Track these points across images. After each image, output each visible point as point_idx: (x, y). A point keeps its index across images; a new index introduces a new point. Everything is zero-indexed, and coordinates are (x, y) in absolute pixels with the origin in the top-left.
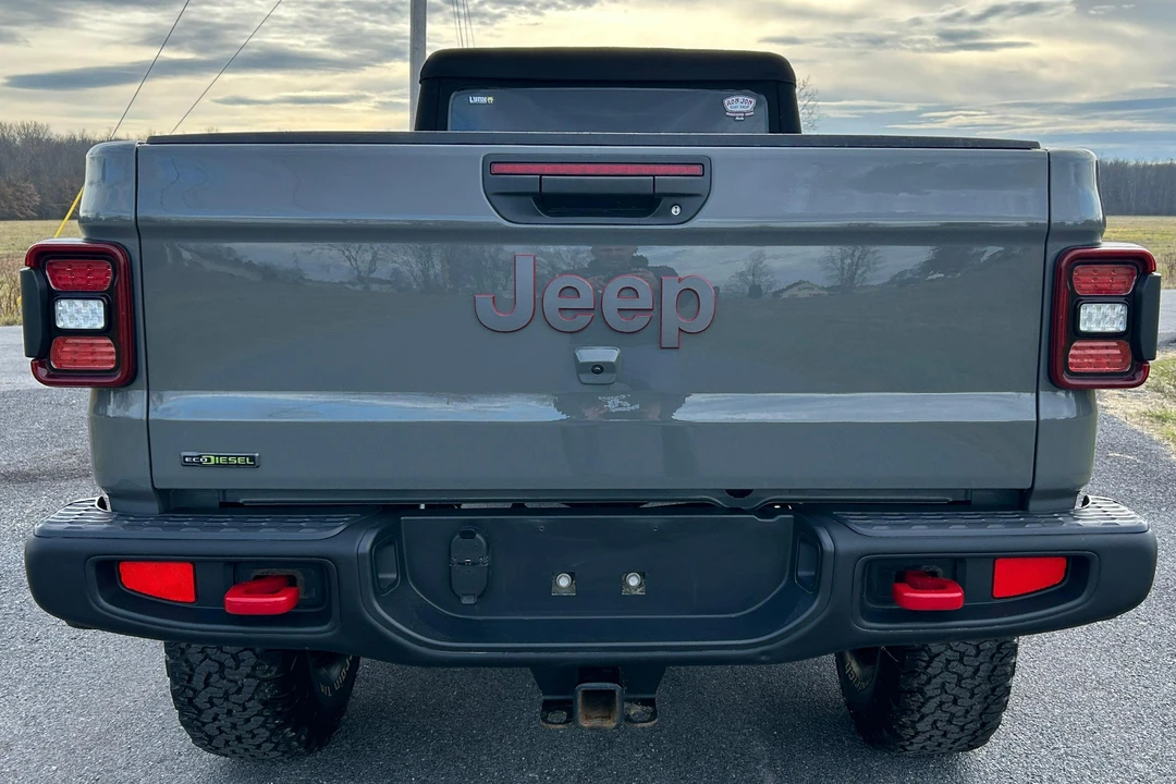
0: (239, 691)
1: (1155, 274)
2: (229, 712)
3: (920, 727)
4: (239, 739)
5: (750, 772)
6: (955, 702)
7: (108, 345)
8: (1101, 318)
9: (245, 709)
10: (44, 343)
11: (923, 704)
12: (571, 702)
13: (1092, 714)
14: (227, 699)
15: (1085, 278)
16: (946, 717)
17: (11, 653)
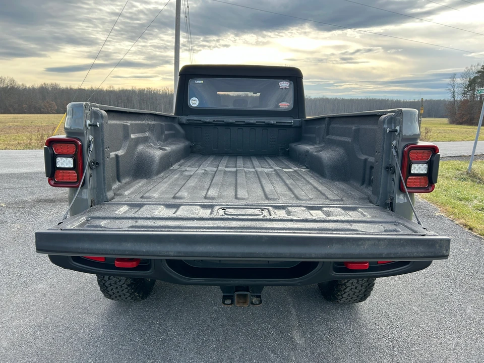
0: (120, 281)
1: (438, 153)
2: (117, 288)
3: (344, 296)
4: (120, 296)
5: (287, 308)
6: (356, 288)
7: (74, 173)
8: (419, 168)
9: (122, 287)
10: (52, 172)
11: (345, 289)
12: (233, 296)
13: (398, 289)
14: (116, 284)
15: (413, 155)
16: (353, 293)
17: (46, 262)
